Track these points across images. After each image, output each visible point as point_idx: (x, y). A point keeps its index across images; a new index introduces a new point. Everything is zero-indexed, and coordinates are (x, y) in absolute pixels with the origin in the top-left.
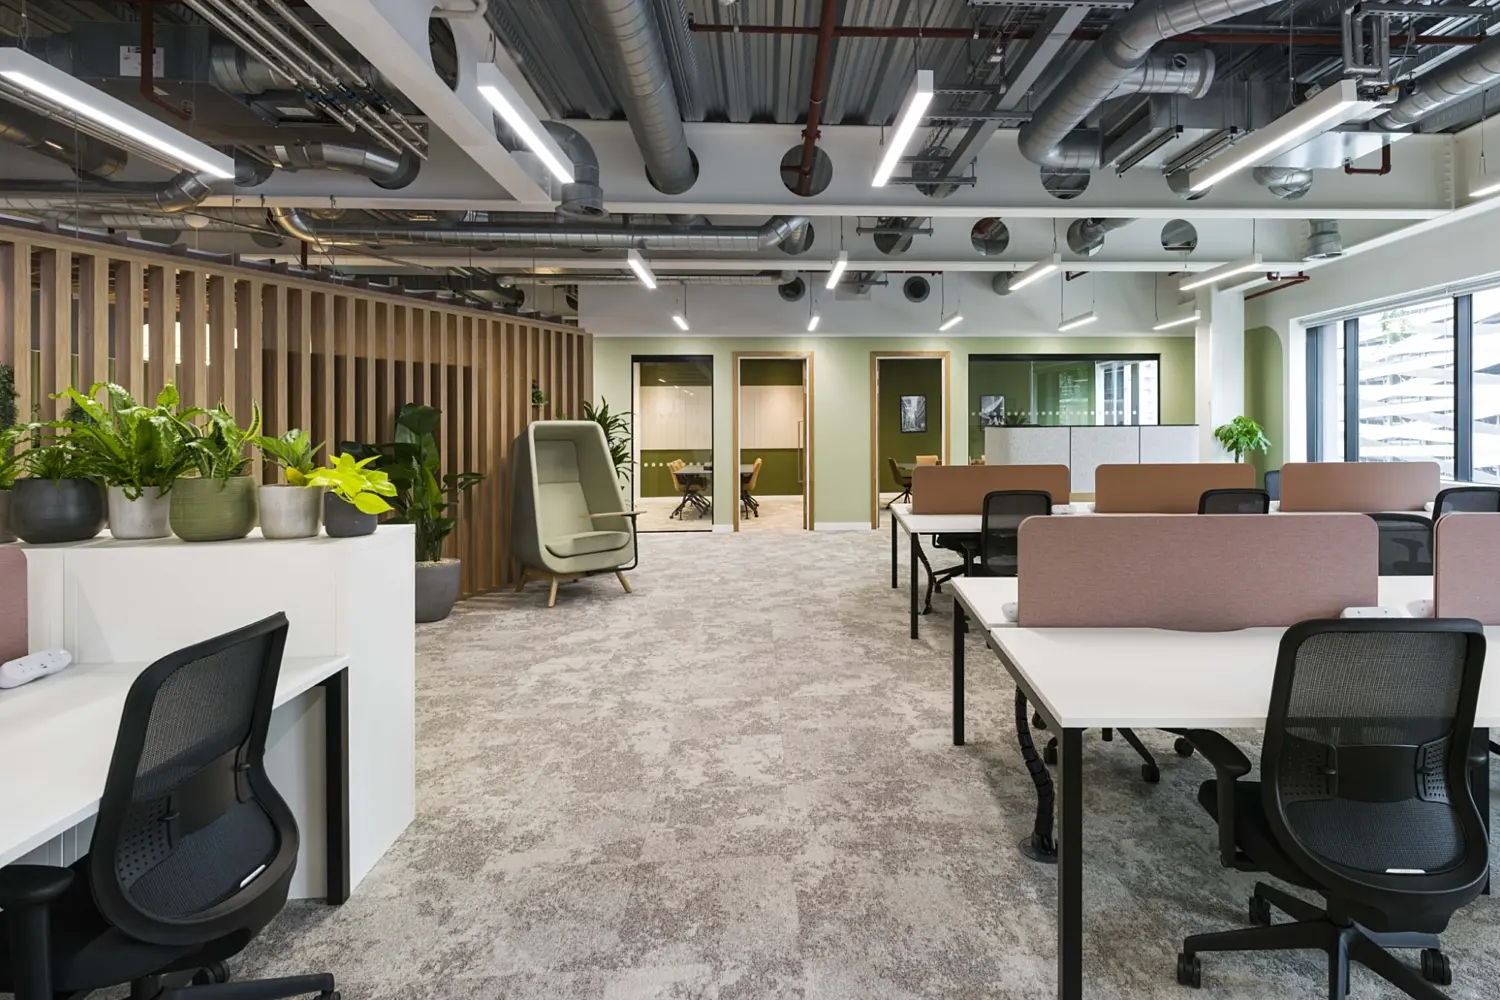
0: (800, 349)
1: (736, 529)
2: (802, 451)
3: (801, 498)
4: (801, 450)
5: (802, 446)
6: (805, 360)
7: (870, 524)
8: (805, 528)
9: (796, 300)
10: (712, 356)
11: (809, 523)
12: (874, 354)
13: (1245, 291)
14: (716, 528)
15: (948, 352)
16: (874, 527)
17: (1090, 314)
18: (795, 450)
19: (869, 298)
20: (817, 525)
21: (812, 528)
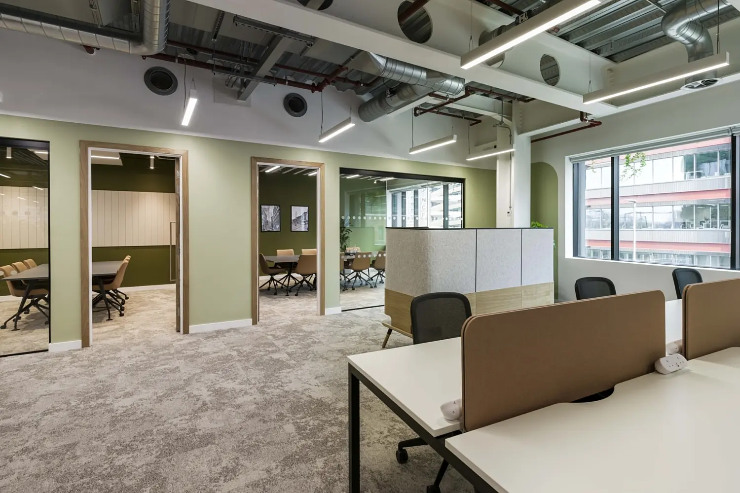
0: (173, 146)
1: (86, 343)
2: (174, 249)
3: (174, 286)
4: (173, 247)
5: (174, 243)
6: (178, 159)
7: (251, 320)
8: (178, 331)
9: (167, 94)
10: (49, 142)
11: (183, 325)
12: (254, 159)
13: (532, 137)
14: (55, 347)
15: (323, 164)
16: (255, 323)
17: (451, 138)
18: (168, 246)
19: (249, 105)
20: (192, 328)
21: (186, 331)
